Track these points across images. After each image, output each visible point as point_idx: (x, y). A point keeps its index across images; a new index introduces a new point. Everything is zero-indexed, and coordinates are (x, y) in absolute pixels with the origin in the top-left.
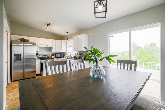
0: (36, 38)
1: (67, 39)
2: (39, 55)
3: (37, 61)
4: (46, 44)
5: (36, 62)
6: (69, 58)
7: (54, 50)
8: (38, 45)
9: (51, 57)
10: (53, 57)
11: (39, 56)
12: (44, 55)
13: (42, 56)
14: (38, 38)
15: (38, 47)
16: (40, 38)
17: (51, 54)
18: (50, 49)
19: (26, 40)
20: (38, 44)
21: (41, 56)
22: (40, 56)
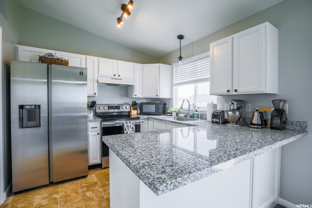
0: (89, 57)
1: (180, 58)
2: (97, 107)
3: (91, 125)
4: (117, 77)
5: (90, 129)
6: (181, 115)
7: (139, 94)
8: (96, 78)
9: (129, 112)
10: (134, 113)
11: (98, 111)
12: (110, 107)
13: (106, 110)
14: (96, 58)
15: (96, 84)
16: (101, 59)
17: (131, 103)
18: (126, 89)
19: (58, 59)
20: (96, 75)
21: (104, 111)
22: (102, 110)
